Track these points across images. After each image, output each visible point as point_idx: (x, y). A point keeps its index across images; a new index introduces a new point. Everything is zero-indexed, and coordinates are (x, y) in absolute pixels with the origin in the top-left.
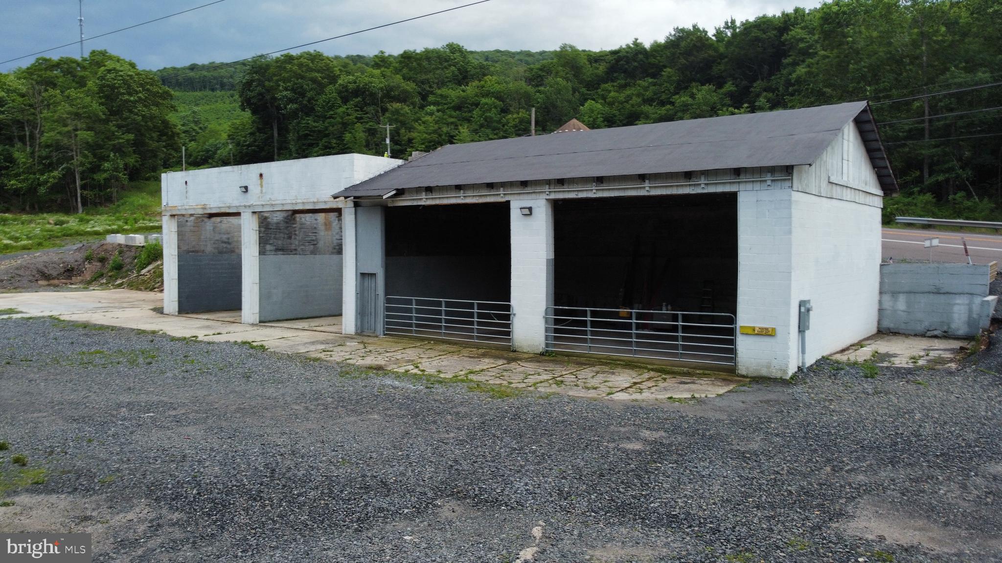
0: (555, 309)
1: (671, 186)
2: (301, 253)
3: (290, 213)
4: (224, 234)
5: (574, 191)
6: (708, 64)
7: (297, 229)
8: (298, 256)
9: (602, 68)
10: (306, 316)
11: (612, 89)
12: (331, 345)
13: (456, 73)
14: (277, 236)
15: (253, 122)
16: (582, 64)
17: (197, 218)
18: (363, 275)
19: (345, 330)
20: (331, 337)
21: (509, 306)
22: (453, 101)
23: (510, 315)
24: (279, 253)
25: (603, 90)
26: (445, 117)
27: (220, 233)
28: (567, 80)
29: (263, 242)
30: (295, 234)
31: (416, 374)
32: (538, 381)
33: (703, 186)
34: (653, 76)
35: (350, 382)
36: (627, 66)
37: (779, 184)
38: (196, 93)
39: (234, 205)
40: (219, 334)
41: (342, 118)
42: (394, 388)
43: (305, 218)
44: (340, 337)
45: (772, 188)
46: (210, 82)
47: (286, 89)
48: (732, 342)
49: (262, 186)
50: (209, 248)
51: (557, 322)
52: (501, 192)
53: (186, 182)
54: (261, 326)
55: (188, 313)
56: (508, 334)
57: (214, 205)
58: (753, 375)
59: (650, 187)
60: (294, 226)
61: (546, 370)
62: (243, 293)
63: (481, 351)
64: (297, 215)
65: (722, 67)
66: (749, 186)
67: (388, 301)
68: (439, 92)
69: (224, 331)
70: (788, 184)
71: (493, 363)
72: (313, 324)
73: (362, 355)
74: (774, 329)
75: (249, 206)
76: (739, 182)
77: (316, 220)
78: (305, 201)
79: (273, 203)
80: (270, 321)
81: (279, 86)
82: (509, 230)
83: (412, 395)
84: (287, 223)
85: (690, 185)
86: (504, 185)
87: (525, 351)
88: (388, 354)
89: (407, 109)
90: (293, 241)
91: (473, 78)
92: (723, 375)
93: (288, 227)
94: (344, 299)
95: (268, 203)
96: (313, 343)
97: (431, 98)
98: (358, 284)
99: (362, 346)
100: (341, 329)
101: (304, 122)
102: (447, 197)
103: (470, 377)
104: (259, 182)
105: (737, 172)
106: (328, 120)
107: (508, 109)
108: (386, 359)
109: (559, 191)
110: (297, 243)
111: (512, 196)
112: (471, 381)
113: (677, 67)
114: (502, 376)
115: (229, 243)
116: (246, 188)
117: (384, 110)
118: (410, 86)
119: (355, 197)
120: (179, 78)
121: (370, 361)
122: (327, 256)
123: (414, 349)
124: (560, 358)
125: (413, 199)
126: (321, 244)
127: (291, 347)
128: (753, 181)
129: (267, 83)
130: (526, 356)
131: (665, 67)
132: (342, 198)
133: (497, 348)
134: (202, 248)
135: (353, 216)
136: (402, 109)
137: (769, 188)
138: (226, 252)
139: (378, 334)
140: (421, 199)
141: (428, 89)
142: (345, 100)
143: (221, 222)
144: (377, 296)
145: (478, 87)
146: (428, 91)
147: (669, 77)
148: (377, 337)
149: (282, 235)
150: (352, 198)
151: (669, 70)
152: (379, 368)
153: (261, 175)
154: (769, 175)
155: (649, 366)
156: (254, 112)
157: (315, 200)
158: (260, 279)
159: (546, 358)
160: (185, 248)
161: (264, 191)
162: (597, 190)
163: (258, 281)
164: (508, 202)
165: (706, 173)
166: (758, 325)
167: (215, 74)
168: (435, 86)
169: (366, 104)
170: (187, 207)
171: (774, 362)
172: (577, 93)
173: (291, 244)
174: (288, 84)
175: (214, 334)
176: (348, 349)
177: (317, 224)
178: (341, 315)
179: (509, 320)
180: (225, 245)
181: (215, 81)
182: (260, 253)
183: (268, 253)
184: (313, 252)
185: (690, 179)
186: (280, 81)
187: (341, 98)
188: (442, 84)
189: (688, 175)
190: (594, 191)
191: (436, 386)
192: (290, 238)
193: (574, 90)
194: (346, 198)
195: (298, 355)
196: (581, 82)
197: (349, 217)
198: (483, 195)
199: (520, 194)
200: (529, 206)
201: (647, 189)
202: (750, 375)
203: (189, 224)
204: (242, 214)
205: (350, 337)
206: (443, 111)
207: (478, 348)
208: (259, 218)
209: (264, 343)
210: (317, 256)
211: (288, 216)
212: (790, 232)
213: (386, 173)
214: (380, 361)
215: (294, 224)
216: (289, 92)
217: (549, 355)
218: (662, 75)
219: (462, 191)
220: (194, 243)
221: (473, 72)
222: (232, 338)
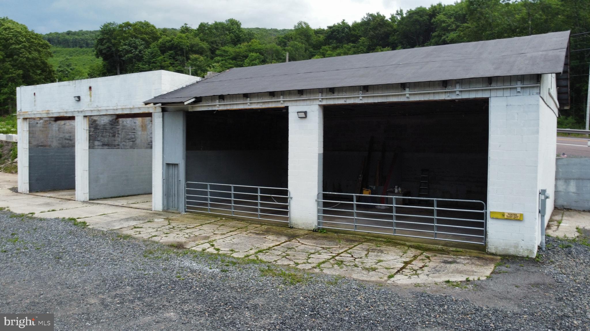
0: (324, 194)
1: (429, 93)
2: (123, 147)
3: (115, 117)
4: (67, 133)
5: (342, 98)
6: (387, 35)
7: (120, 129)
8: (120, 150)
9: (322, 37)
10: (126, 195)
11: (328, 49)
12: (141, 222)
13: (234, 37)
14: (104, 134)
15: (104, 65)
16: (311, 34)
17: (46, 121)
18: (168, 165)
19: (155, 208)
20: (142, 213)
21: (287, 191)
22: (232, 54)
23: (287, 198)
24: (105, 147)
25: (323, 50)
26: (226, 64)
27: (63, 133)
28: (302, 43)
29: (92, 139)
30: (118, 133)
31: (212, 254)
32: (321, 261)
33: (458, 93)
34: (353, 42)
35: (152, 264)
36: (338, 36)
37: (528, 90)
38: (70, 49)
39: (70, 111)
40: (53, 210)
41: (161, 63)
42: (193, 271)
43: (126, 121)
44: (150, 213)
45: (521, 94)
46: (79, 42)
47: (125, 45)
48: (483, 225)
49: (91, 96)
50: (55, 144)
51: (325, 204)
52: (281, 99)
53: (35, 94)
54: (90, 203)
55: (37, 192)
56: (286, 213)
57: (56, 110)
58: (501, 253)
59: (410, 94)
60: (118, 127)
61: (323, 248)
62: (76, 178)
63: (265, 227)
64: (121, 120)
65: (396, 38)
66: (500, 93)
67: (188, 185)
68: (223, 48)
69: (57, 208)
70: (536, 90)
71: (277, 241)
72: (131, 201)
73: (166, 231)
74: (522, 215)
75: (82, 112)
76: (490, 90)
77: (135, 123)
78: (124, 107)
79: (100, 109)
80: (98, 199)
81: (120, 42)
82: (288, 130)
83: (209, 281)
84: (112, 125)
85: (445, 92)
86: (283, 93)
87: (300, 227)
88: (188, 231)
89: (202, 58)
90: (116, 138)
91: (244, 41)
92: (475, 253)
93: (113, 128)
94: (153, 184)
95: (96, 109)
96: (127, 219)
97: (218, 52)
98: (165, 172)
99: (166, 222)
100: (151, 206)
101: (136, 65)
102: (236, 104)
103: (261, 256)
104: (89, 92)
105: (490, 81)
106: (151, 65)
107: (265, 60)
108: (186, 236)
109: (330, 98)
110: (119, 140)
111: (290, 102)
112: (261, 262)
113: (368, 37)
114: (288, 255)
115: (70, 140)
116: (79, 97)
117: (188, 59)
118: (205, 45)
119: (163, 104)
120: (60, 39)
121: (173, 238)
122: (143, 150)
123: (208, 225)
124: (331, 234)
125: (209, 106)
126: (138, 141)
127: (108, 223)
128: (503, 89)
129: (113, 41)
130: (302, 232)
131: (361, 36)
132: (152, 105)
133: (278, 225)
134: (49, 143)
135: (161, 119)
136: (199, 58)
137: (519, 94)
138: (68, 147)
139: (181, 211)
140: (215, 105)
141: (215, 46)
142: (163, 52)
143: (64, 124)
144: (179, 181)
145: (247, 46)
146: (216, 48)
147: (363, 43)
148: (179, 213)
149: (108, 134)
150: (160, 104)
151: (363, 38)
152: (180, 246)
153: (90, 88)
154: (519, 83)
155: (407, 243)
156: (105, 59)
157: (132, 107)
158: (89, 167)
159: (319, 235)
160: (35, 143)
161: (92, 100)
162: (363, 97)
163: (87, 169)
164: (287, 108)
165: (461, 82)
166: (507, 211)
167: (83, 37)
168: (220, 45)
169: (177, 54)
170: (35, 112)
171: (522, 244)
172: (308, 51)
173: (115, 141)
174: (127, 41)
175: (49, 211)
176: (155, 225)
177: (135, 126)
178: (151, 194)
179: (287, 202)
180: (67, 142)
181: (82, 42)
182: (90, 148)
183: (96, 147)
184: (132, 147)
185: (446, 87)
186: (121, 39)
187: (161, 51)
188: (224, 44)
189: (445, 84)
190: (361, 98)
191: (231, 268)
192: (114, 136)
193: (306, 50)
194: (155, 104)
195: (112, 232)
196: (310, 45)
197: (157, 119)
198: (266, 102)
199: (296, 100)
200: (304, 110)
201: (408, 95)
202: (498, 253)
203: (39, 125)
204: (76, 118)
205: (158, 214)
206: (225, 60)
207: (262, 225)
208: (89, 121)
209: (87, 220)
210: (135, 150)
211: (113, 120)
212: (537, 132)
213: (187, 87)
214: (181, 238)
215: (118, 126)
216: (127, 46)
217: (321, 232)
218: (359, 42)
219: (248, 99)
220: (42, 140)
221: (244, 37)
222: (61, 215)
